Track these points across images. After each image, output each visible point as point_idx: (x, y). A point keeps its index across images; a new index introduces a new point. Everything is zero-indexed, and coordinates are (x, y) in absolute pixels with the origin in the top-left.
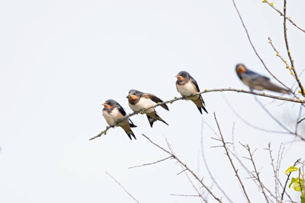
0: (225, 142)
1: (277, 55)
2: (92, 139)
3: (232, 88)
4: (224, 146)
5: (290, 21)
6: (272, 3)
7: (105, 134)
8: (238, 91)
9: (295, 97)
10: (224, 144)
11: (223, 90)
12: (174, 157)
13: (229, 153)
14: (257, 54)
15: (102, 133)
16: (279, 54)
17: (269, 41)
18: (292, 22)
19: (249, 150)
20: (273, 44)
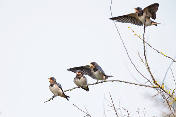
0: (115, 108)
1: (142, 62)
2: (45, 102)
3: (119, 80)
4: (115, 110)
5: (149, 45)
6: (139, 36)
7: (52, 100)
8: (122, 82)
9: (151, 84)
10: (115, 109)
11: (114, 81)
12: (89, 116)
13: (117, 113)
14: (132, 62)
15: (51, 99)
16: (143, 61)
17: (138, 53)
18: (150, 45)
19: (128, 112)
20: (140, 55)
